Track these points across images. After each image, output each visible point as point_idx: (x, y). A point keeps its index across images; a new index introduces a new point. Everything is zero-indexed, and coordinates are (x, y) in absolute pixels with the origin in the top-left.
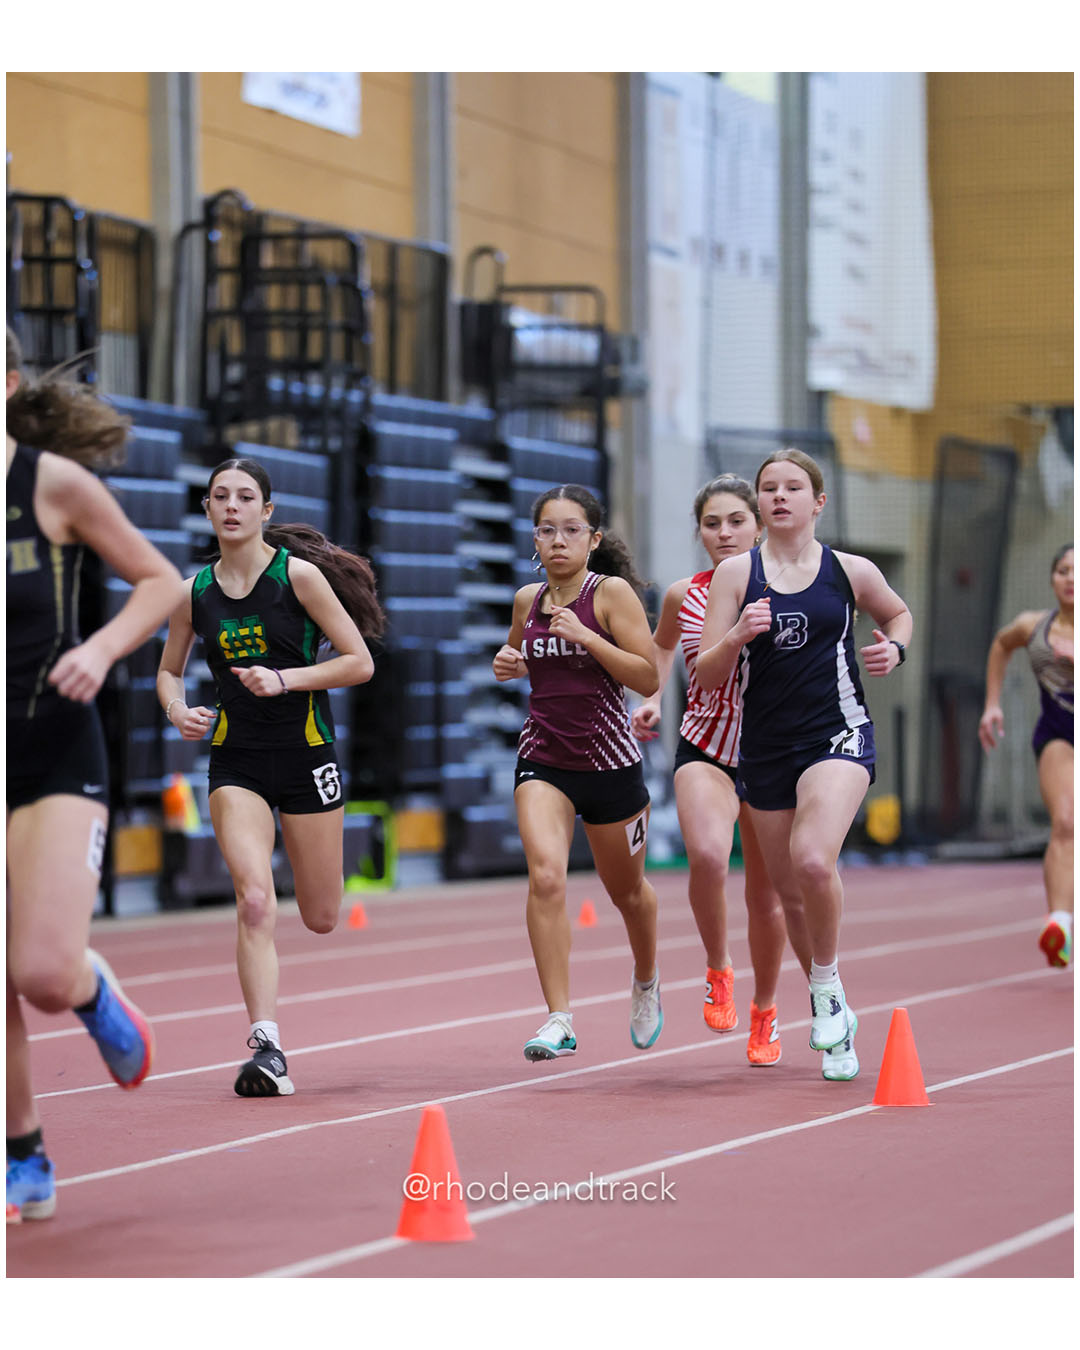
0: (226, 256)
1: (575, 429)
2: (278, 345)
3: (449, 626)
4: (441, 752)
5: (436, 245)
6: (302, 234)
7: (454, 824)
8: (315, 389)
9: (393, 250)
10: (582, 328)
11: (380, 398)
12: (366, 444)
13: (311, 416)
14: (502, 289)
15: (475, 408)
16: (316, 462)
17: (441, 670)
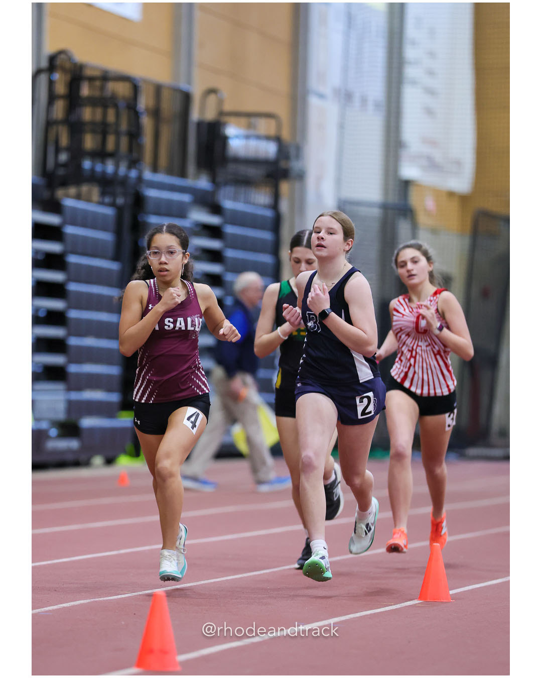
0: (61, 88)
1: (261, 197)
2: (89, 142)
5: (183, 86)
6: (106, 77)
8: (110, 167)
9: (158, 89)
11: (148, 175)
12: (138, 202)
13: (107, 184)
14: (222, 113)
15: (203, 183)
16: (109, 211)
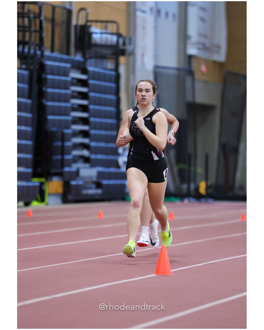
1: (110, 65)
4: (63, 163)
5: (68, 7)
7: (66, 185)
8: (26, 50)
9: (54, 8)
10: (112, 34)
11: (47, 53)
12: (42, 67)
14: (88, 21)
15: (79, 57)
16: (25, 73)
17: (64, 138)
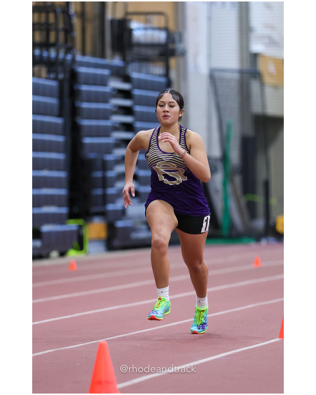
1: (157, 69)
3: (108, 149)
4: (105, 199)
7: (111, 228)
8: (53, 54)
10: (160, 29)
11: (79, 58)
12: (74, 76)
13: (51, 65)
15: (117, 61)
16: (54, 84)
17: (105, 166)
